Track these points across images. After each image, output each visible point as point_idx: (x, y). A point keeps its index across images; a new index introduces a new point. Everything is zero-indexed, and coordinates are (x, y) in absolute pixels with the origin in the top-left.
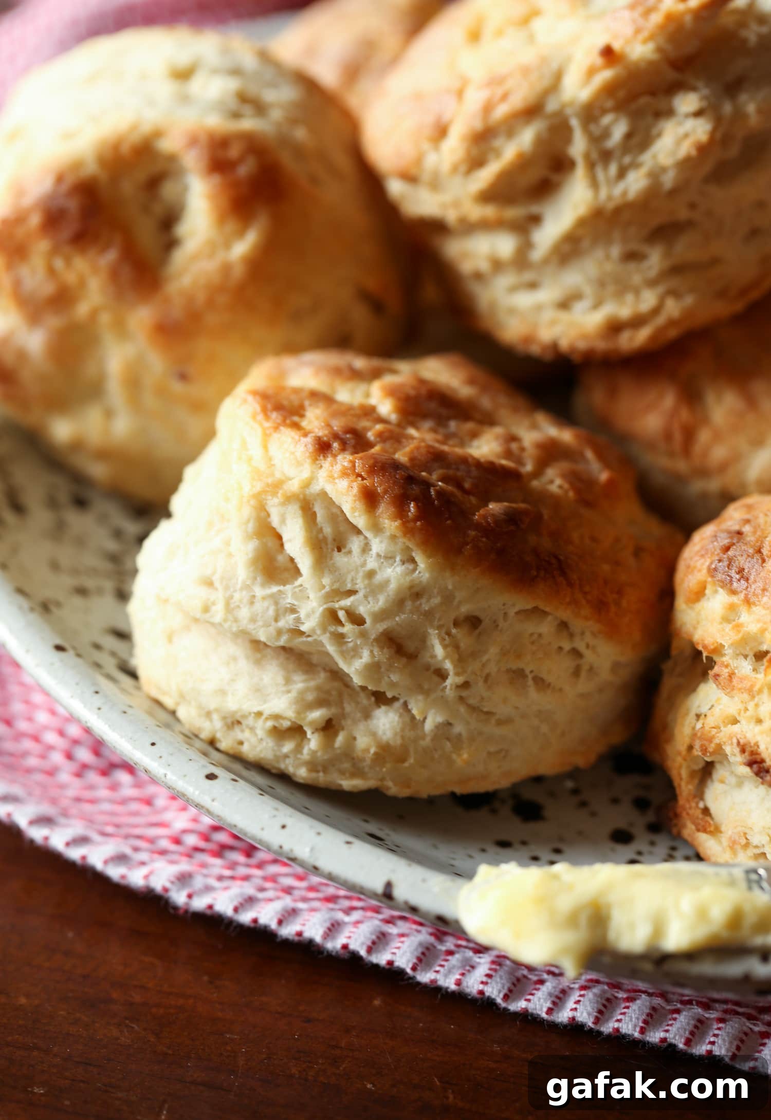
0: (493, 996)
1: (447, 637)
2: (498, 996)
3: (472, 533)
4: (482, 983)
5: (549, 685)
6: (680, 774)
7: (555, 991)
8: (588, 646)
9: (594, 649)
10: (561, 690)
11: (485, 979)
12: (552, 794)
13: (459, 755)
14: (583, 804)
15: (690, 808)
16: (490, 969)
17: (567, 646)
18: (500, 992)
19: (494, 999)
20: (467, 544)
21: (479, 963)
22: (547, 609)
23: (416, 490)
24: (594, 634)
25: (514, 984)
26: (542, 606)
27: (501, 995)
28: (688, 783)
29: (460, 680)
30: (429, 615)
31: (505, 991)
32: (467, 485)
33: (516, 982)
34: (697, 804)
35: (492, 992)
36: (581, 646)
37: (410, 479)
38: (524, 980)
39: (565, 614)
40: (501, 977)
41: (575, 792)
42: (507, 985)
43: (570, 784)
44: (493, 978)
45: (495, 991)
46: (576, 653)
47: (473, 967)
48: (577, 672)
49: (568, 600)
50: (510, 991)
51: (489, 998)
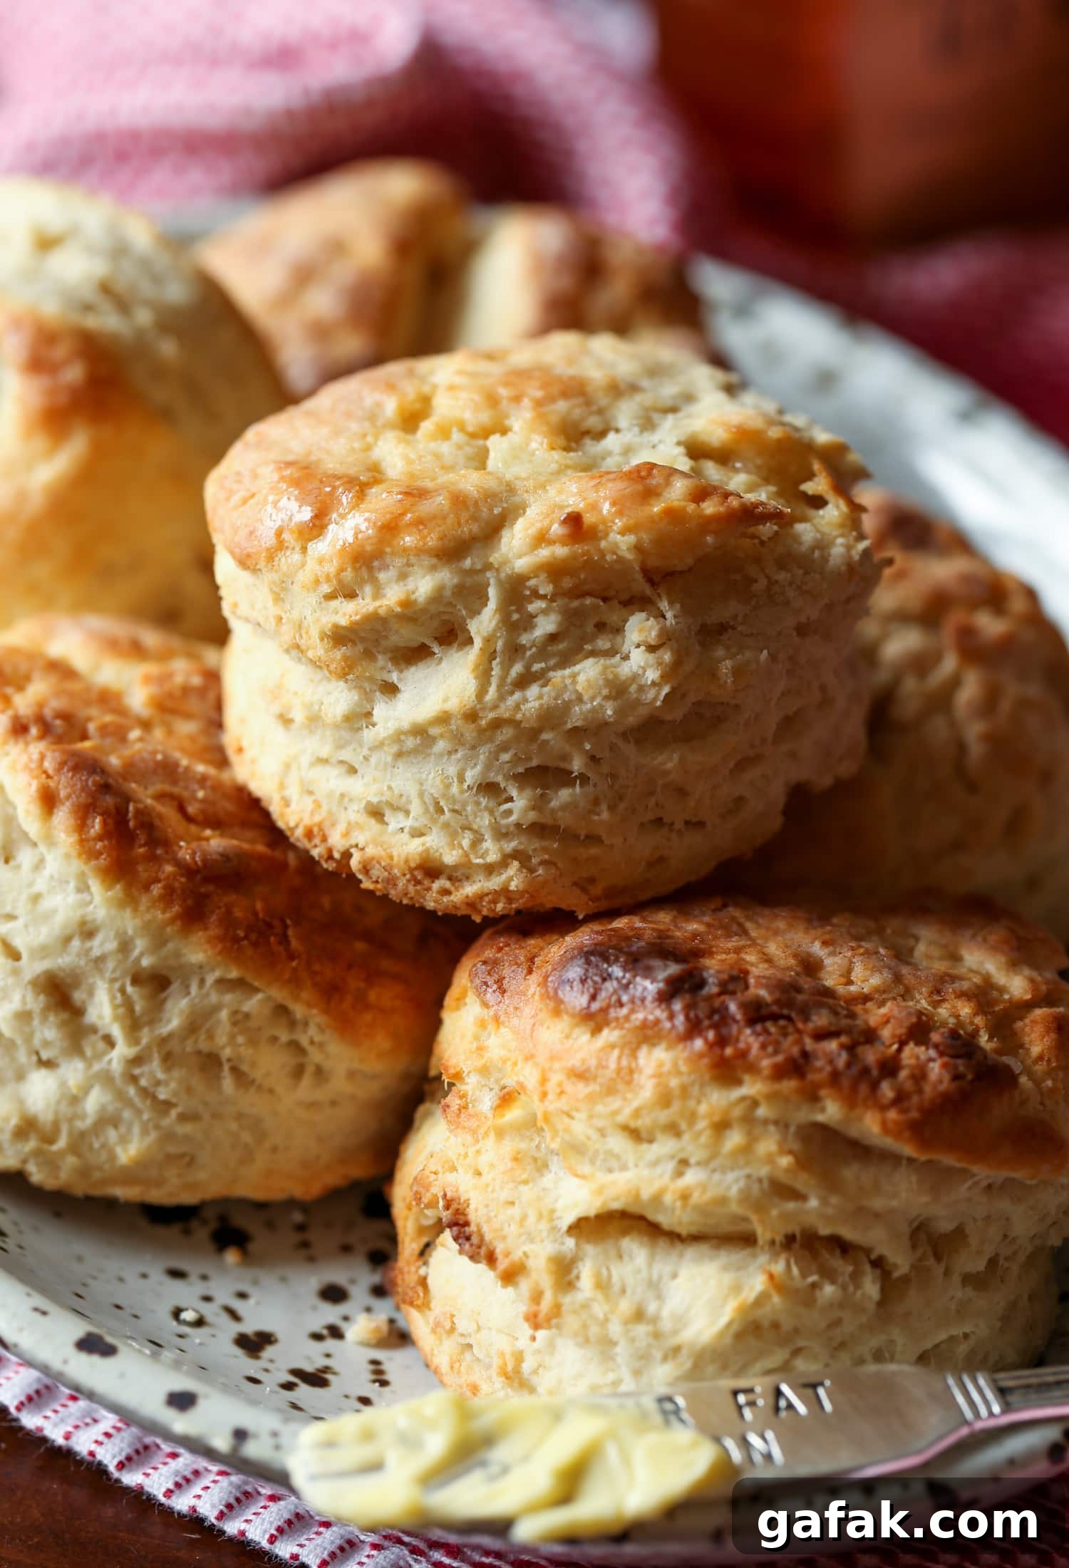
0: (105, 1462)
1: (119, 995)
2: (111, 1462)
3: (169, 869)
4: (96, 1442)
5: (253, 1081)
6: (405, 1227)
7: (185, 1470)
8: (312, 1042)
9: (321, 1046)
10: (271, 1091)
11: (101, 1438)
12: (270, 1226)
13: (125, 1150)
14: (305, 1245)
15: (409, 1272)
16: (114, 1427)
17: (284, 1037)
18: (114, 1457)
19: (106, 1466)
20: (159, 881)
21: (105, 1417)
22: (256, 984)
23: (109, 801)
24: (321, 1030)
25: (137, 1452)
26: (249, 978)
27: (115, 1462)
28: (413, 1240)
29: (131, 1052)
30: (99, 961)
31: (122, 1457)
32: (191, 809)
33: (141, 1450)
34: (419, 1268)
35: (104, 1456)
36: (304, 1041)
37: (105, 788)
38: (154, 1449)
39: (279, 994)
40: (122, 1441)
41: (301, 1228)
42: (128, 1450)
43: (298, 1217)
44: (112, 1439)
45: (109, 1456)
46: (295, 1046)
47: (95, 1421)
48: (298, 1072)
49: (287, 976)
50: (129, 1459)
51: (100, 1463)
